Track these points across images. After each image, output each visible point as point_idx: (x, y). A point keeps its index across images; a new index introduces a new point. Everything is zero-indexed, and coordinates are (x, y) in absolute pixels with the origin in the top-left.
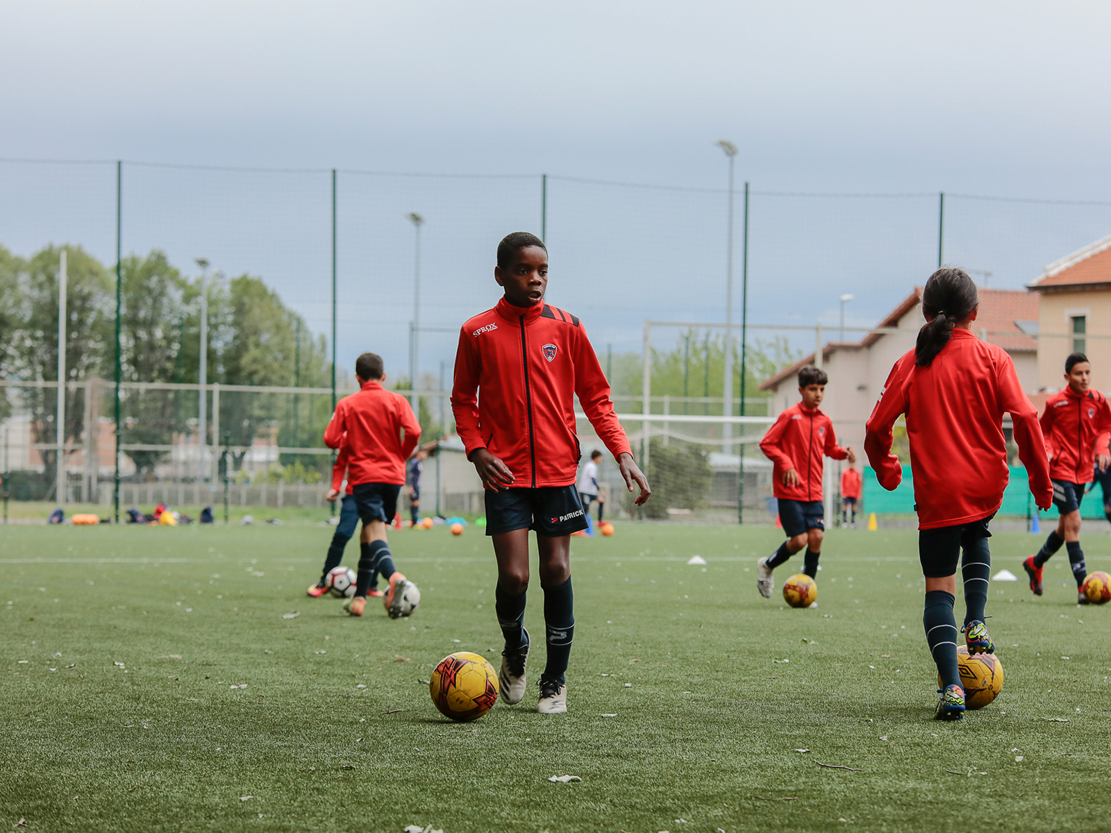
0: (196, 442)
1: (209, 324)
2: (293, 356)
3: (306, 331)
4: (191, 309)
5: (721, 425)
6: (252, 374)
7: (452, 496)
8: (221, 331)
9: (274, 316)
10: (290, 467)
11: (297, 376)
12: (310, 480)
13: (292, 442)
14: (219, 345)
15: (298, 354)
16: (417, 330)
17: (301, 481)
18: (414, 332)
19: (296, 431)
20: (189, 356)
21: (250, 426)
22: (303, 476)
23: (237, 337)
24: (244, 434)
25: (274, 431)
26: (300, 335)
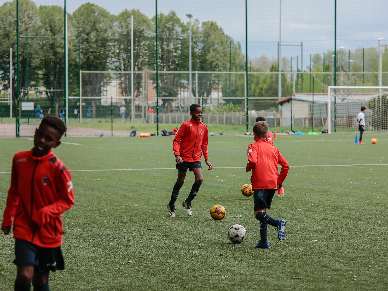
0: (188, 91)
1: (192, 42)
2: (228, 54)
3: (234, 44)
4: (185, 36)
6: (212, 63)
7: (297, 119)
8: (198, 44)
9: (220, 37)
10: (228, 105)
11: (230, 63)
12: (236, 110)
13: (228, 91)
14: (196, 50)
15: (230, 54)
16: (280, 45)
17: (232, 111)
18: (279, 46)
19: (230, 86)
20: (185, 56)
21: (210, 84)
22: (233, 109)
23: (204, 47)
24: (208, 87)
25: (220, 86)
26: (231, 45)
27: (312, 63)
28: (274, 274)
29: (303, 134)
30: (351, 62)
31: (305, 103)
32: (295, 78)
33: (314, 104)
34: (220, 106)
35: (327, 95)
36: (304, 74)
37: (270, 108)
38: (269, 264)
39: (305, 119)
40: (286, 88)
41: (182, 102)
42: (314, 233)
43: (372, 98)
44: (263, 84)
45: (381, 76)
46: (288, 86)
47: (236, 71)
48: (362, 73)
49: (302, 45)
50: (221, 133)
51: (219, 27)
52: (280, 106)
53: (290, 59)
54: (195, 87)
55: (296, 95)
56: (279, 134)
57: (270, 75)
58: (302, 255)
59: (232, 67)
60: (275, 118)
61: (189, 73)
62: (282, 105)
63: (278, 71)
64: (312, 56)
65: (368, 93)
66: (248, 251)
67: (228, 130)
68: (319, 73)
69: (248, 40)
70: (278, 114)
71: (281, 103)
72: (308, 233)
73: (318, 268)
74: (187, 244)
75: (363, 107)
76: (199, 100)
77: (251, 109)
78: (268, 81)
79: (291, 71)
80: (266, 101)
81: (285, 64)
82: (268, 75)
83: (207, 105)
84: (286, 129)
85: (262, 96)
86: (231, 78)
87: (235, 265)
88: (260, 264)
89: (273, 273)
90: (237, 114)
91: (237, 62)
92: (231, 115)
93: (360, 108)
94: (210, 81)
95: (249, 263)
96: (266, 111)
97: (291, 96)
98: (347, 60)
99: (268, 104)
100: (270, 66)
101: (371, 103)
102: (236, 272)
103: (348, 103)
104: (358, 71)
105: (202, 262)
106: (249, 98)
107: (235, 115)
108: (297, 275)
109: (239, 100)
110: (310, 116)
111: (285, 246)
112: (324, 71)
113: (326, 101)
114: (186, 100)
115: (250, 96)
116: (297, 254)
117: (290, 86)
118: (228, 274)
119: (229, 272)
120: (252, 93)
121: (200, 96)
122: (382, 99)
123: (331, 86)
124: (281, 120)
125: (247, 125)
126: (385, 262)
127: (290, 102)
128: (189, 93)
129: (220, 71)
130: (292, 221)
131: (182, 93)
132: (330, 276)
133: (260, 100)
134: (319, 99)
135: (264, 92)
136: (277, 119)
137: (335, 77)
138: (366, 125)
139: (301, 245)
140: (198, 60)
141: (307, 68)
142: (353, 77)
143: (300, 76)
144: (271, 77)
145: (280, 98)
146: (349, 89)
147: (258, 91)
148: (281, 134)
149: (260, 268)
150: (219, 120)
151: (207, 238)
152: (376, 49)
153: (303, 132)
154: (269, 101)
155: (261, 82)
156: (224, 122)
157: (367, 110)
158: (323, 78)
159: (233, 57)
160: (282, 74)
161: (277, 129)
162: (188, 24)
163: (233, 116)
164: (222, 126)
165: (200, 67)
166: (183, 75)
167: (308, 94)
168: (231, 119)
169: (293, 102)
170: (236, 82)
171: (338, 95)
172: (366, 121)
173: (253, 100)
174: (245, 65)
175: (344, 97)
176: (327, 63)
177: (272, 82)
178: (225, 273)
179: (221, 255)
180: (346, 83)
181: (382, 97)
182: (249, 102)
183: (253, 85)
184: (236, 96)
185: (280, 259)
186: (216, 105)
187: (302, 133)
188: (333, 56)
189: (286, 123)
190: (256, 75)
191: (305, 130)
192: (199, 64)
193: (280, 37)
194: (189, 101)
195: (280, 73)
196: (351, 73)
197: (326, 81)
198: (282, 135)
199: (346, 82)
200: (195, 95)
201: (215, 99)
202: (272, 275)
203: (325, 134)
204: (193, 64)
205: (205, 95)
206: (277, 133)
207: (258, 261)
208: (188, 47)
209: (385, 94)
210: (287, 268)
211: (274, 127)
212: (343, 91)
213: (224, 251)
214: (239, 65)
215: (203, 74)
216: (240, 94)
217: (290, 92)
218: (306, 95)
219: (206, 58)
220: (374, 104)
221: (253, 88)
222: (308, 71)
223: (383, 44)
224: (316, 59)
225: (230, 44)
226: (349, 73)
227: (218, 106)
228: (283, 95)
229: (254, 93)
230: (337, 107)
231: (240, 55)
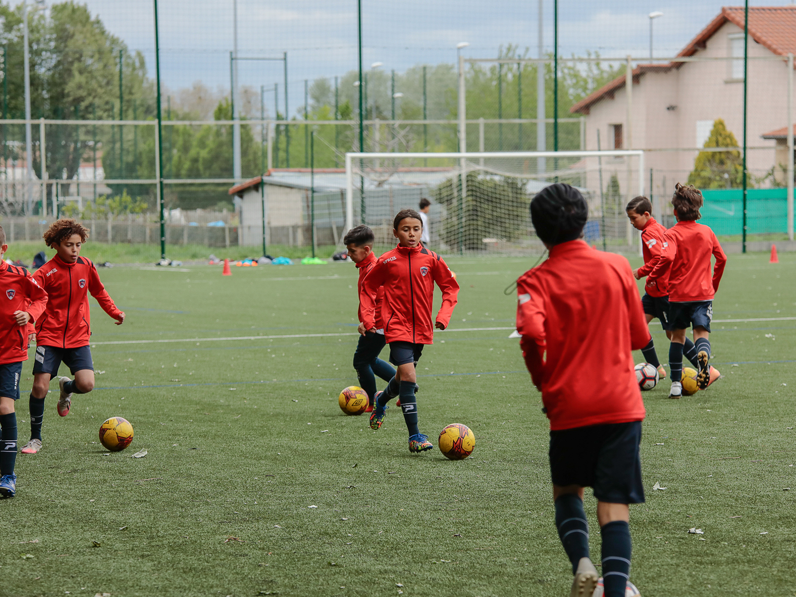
0: (23, 167)
1: (31, 51)
2: (116, 81)
3: (129, 57)
4: (13, 36)
5: (534, 160)
6: (78, 100)
7: (277, 228)
8: (43, 58)
9: (96, 41)
10: (117, 198)
11: (121, 102)
12: (137, 209)
13: (118, 165)
14: (42, 71)
15: (121, 79)
16: (236, 59)
17: (128, 211)
18: (234, 61)
19: (121, 154)
20: (13, 83)
21: (76, 149)
22: (130, 206)
23: (59, 63)
24: (71, 157)
25: (100, 154)
26: (123, 59)
27: (311, 101)
28: (217, 586)
29: (291, 262)
30: (398, 98)
31: (294, 191)
32: (272, 134)
33: (315, 194)
34: (100, 200)
35: (344, 172)
36: (294, 125)
37: (215, 204)
38: (206, 564)
39: (295, 228)
40: (251, 157)
41: (10, 191)
42: (310, 488)
43: (444, 180)
44: (198, 149)
45: (463, 128)
46: (255, 153)
47: (135, 118)
48: (422, 122)
49: (285, 59)
50: (102, 262)
51: (93, 18)
52: (237, 200)
53: (259, 91)
54: (40, 156)
55: (274, 174)
56: (235, 263)
57: (215, 129)
58: (282, 539)
59: (127, 110)
60: (227, 226)
61: (24, 125)
62: (241, 197)
63: (232, 118)
64: (311, 84)
65: (435, 169)
66: (159, 534)
67: (118, 256)
68: (326, 122)
69: (160, 46)
70: (233, 217)
71: (241, 193)
72: (298, 488)
73: (318, 568)
74: (16, 522)
75: (425, 200)
76: (49, 186)
77: (170, 206)
78: (211, 142)
79: (263, 119)
80: (206, 188)
81: (249, 102)
82: (209, 128)
83: (68, 198)
84: (253, 251)
85: (198, 176)
86: (124, 136)
87: (127, 568)
88: (186, 564)
89: (216, 582)
90: (139, 219)
91: (138, 97)
92: (126, 220)
93: (419, 201)
94: (76, 142)
95: (159, 562)
96: (208, 210)
97: (262, 175)
98: (389, 93)
99: (213, 194)
100: (215, 108)
101: (443, 191)
102: (130, 584)
103: (391, 191)
104: (415, 119)
105: (51, 562)
106: (166, 181)
107: (133, 221)
108: (270, 587)
109: (141, 185)
110: (306, 222)
111: (244, 520)
112: (337, 119)
113: (342, 186)
114: (18, 187)
115: (168, 177)
116: (271, 539)
117: (260, 154)
118: (110, 589)
119: (113, 583)
120: (174, 170)
121: (51, 177)
122: (467, 181)
123: (354, 152)
124: (240, 231)
125: (163, 244)
126: (468, 549)
127: (260, 190)
128: (25, 171)
129: (100, 118)
130: (262, 461)
131: (10, 171)
132: (345, 585)
133: (192, 185)
134: (325, 181)
135: (201, 166)
136: (230, 229)
137: (361, 133)
138: (432, 242)
139: (281, 517)
140: (44, 92)
141: (299, 111)
142: (403, 132)
143: (284, 130)
144: (218, 134)
145: (239, 181)
146: (393, 159)
147: (187, 165)
148: (240, 263)
149: (185, 572)
150: (98, 234)
151: (63, 507)
152: (452, 68)
153: (290, 258)
154: (212, 188)
155: (195, 143)
156: (110, 237)
157: (434, 207)
158: (334, 134)
159: (127, 87)
160: (242, 126)
161: (231, 251)
162: (19, 8)
163: (130, 223)
164: (104, 246)
165: (50, 110)
166: (11, 129)
167: (300, 172)
168: (126, 230)
169: (267, 189)
170: (135, 144)
171: (368, 173)
172: (432, 233)
173: (177, 185)
174: (155, 106)
175: (382, 179)
176: (343, 101)
177: (220, 145)
178: (104, 587)
179: (95, 546)
180: (387, 146)
181: (467, 176)
182: (165, 191)
183: (175, 152)
184: (138, 177)
185: (232, 551)
186: (91, 197)
187: (288, 260)
188: (357, 83)
189: (251, 238)
190: (181, 129)
191: (295, 254)
192: (48, 102)
193: (236, 39)
194: (26, 188)
195: (237, 123)
196: (397, 123)
197: (341, 141)
198: (242, 266)
199: (386, 142)
200: (39, 176)
201: (87, 184)
202: (212, 587)
203: (341, 262)
204: (33, 103)
205: (65, 175)
206: (232, 261)
207: (182, 556)
208: (22, 63)
209: (472, 169)
210: (246, 571)
211: (224, 247)
212: (382, 164)
213: (101, 536)
214: (142, 105)
215: (58, 126)
216: (146, 173)
217: (260, 166)
218: (297, 174)
219: (63, 90)
220: (449, 193)
221: (175, 158)
222: (300, 118)
223: (467, 57)
224: (320, 90)
225: (121, 57)
226: (391, 122)
227: (95, 201)
228: (245, 174)
229: (179, 169)
230: (367, 202)
231: (145, 81)
